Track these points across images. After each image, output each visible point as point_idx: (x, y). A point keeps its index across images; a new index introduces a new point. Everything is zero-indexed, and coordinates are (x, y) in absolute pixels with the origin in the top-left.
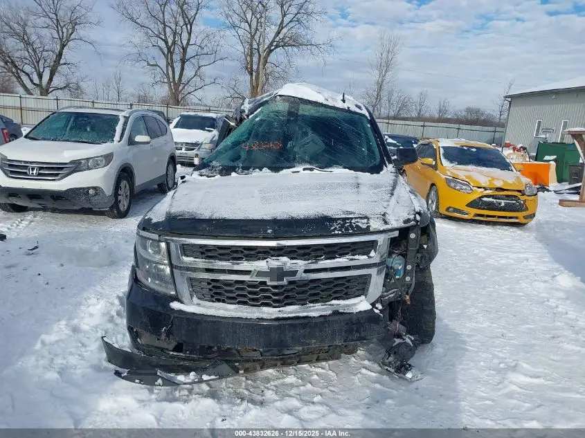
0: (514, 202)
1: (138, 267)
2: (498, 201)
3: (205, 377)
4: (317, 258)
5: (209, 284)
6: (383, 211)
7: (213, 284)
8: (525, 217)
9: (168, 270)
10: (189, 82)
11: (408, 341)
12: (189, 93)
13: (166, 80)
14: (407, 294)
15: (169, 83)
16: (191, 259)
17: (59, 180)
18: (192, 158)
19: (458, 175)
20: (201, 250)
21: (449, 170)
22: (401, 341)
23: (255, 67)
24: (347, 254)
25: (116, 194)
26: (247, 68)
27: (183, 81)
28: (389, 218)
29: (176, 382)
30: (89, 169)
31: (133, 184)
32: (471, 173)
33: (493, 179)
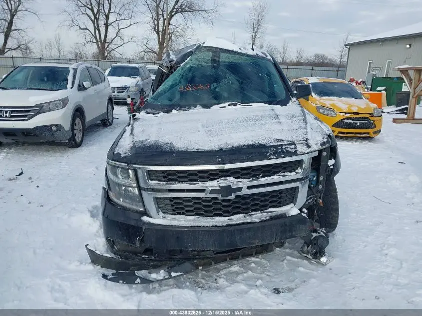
0: (366, 122)
1: (110, 190)
2: (354, 121)
3: (173, 274)
4: (256, 177)
5: (171, 201)
6: (304, 137)
7: (175, 201)
8: (374, 133)
9: (136, 191)
10: (112, 41)
11: (322, 233)
12: (113, 50)
13: (95, 41)
14: (320, 198)
15: (97, 42)
16: (156, 182)
17: (27, 120)
18: (125, 99)
19: (325, 104)
20: (163, 174)
21: (318, 101)
22: (317, 234)
23: (161, 29)
24: (280, 171)
25: (73, 129)
26: (155, 29)
27: (107, 41)
28: (311, 142)
29: (151, 279)
30: (50, 110)
31: (84, 120)
32: (335, 102)
33: (351, 106)
